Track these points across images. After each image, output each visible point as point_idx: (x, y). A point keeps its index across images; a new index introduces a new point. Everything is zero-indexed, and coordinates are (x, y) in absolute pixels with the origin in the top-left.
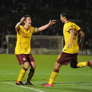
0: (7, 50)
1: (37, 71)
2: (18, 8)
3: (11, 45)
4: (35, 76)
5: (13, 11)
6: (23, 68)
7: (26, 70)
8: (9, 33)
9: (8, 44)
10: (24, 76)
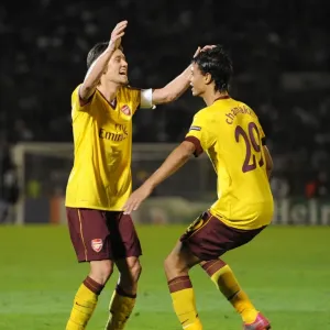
0: (19, 209)
1: (146, 294)
2: (62, 30)
3: (34, 187)
4: (137, 314)
5: (43, 42)
6: (85, 283)
7: (97, 289)
8: (27, 134)
9: (21, 184)
10: (89, 315)
